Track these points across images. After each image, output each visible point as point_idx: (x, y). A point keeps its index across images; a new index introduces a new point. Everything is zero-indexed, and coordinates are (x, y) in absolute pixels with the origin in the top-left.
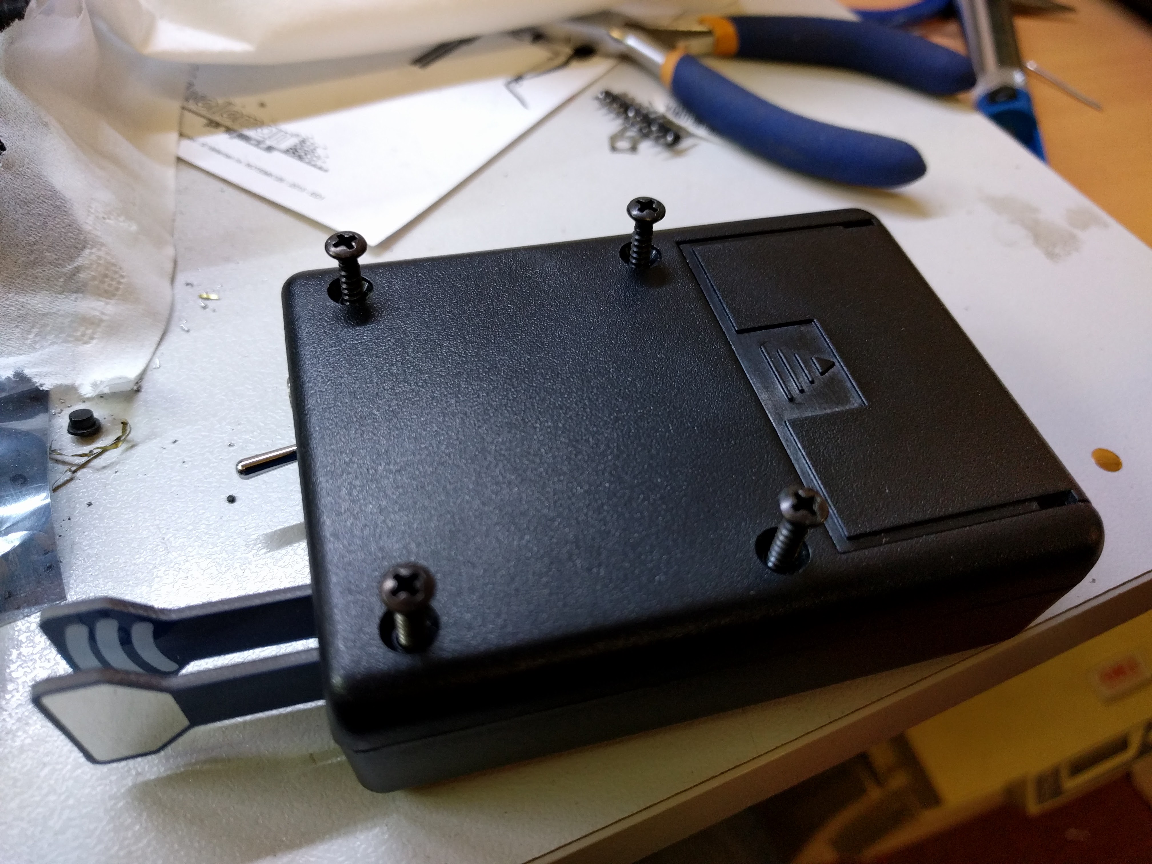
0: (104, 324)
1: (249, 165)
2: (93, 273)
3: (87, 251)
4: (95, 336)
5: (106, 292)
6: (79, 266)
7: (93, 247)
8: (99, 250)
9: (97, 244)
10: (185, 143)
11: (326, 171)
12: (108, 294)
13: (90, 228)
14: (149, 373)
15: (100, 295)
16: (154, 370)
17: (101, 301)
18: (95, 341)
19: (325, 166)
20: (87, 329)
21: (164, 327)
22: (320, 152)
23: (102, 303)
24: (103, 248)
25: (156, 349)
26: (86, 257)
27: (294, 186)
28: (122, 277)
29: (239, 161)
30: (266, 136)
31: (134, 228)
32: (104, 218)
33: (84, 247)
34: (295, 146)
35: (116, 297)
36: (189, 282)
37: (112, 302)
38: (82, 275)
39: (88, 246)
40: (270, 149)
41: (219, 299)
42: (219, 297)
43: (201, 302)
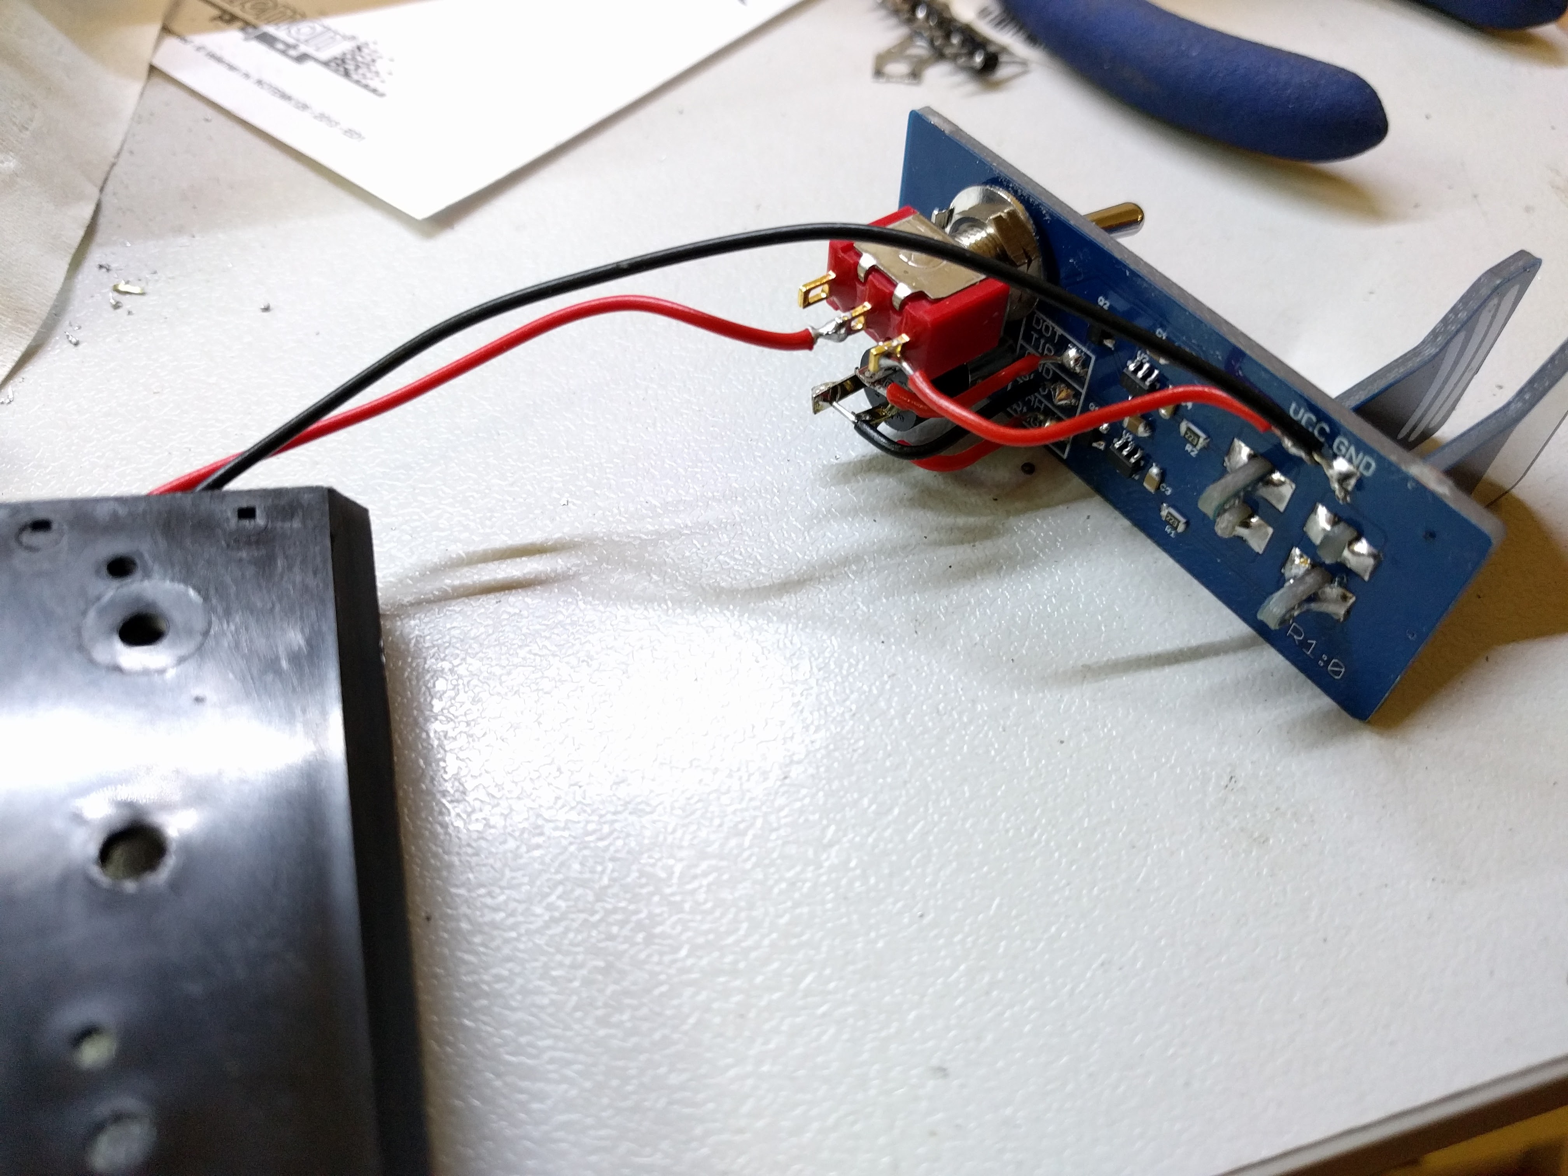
1: (260, 82)
10: (171, 43)
11: (382, 95)
16: (1, 406)
19: (381, 88)
25: (13, 370)
27: (322, 117)
29: (247, 76)
34: (344, 54)
36: (103, 263)
40: (302, 58)
41: (143, 294)
42: (143, 289)
43: (112, 297)
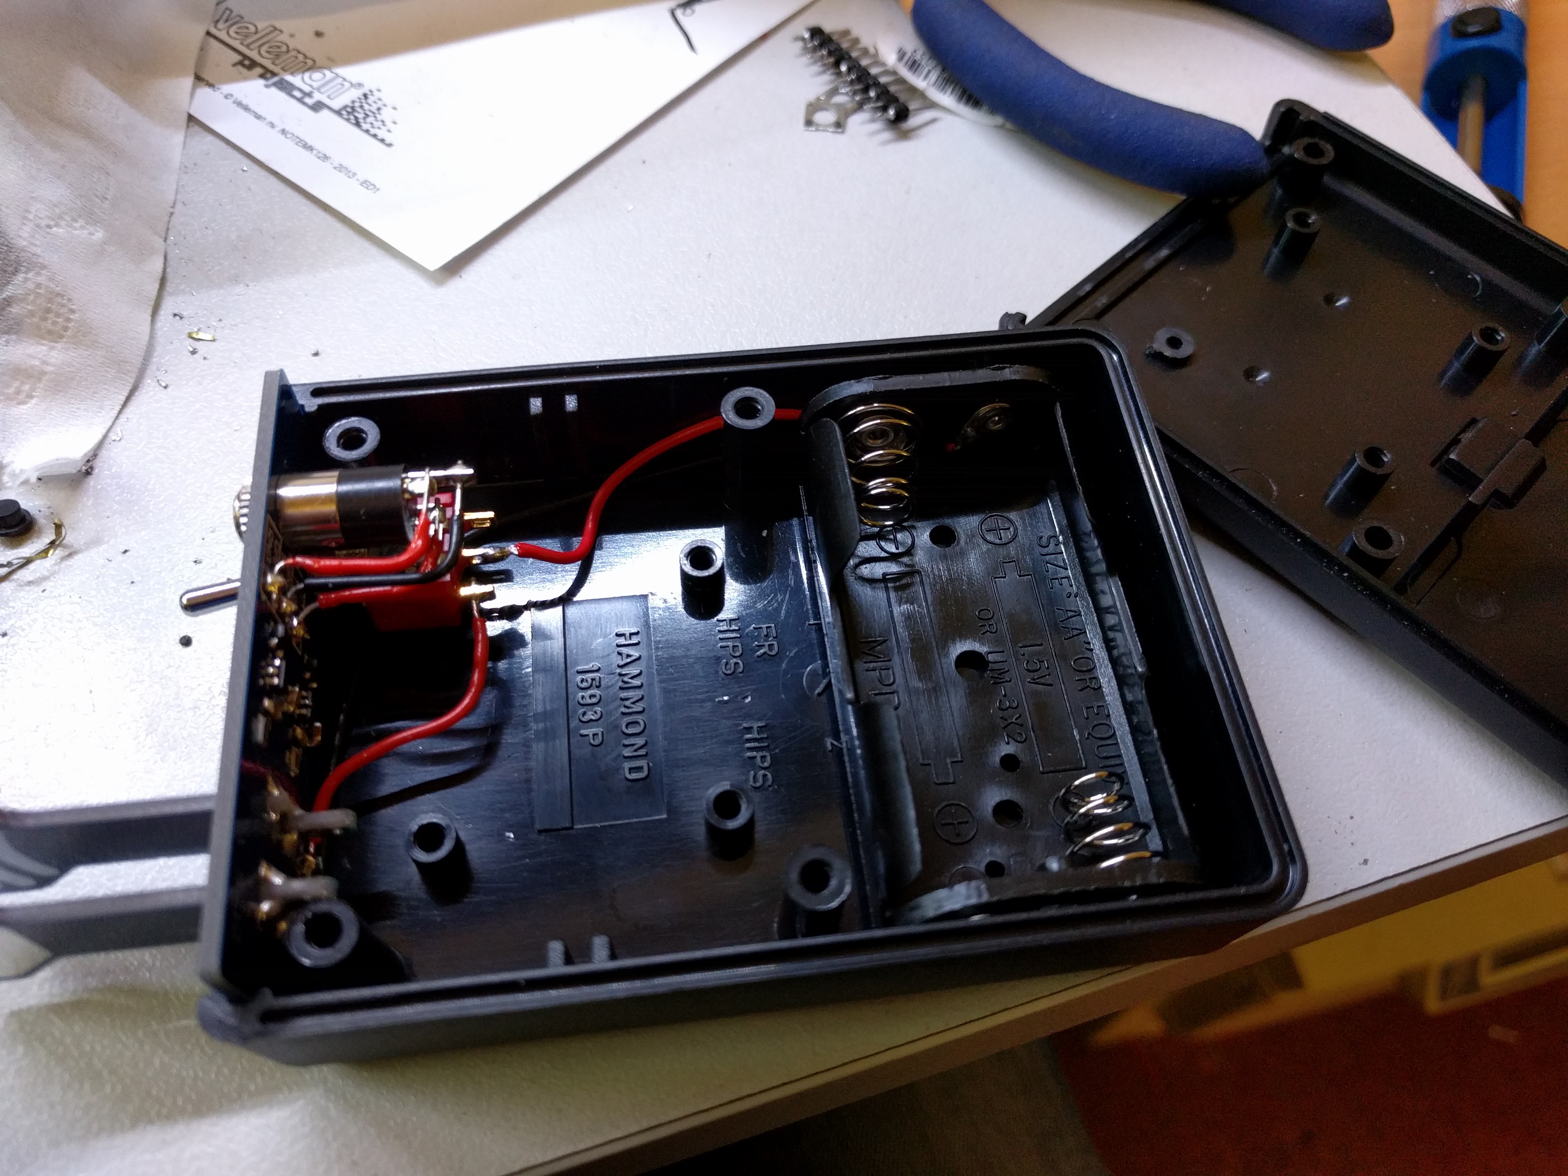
0: (46, 378)
1: (283, 132)
2: (29, 307)
3: (20, 277)
4: (34, 394)
5: (50, 332)
6: (10, 297)
7: (28, 270)
8: (38, 274)
9: (36, 266)
10: (204, 92)
11: (390, 145)
12: (54, 336)
13: (25, 243)
14: (106, 445)
15: (42, 337)
16: (112, 443)
17: (43, 345)
18: (34, 401)
20: (23, 383)
21: (132, 381)
22: (386, 114)
23: (45, 348)
24: (43, 272)
25: (120, 412)
26: (18, 286)
27: (341, 168)
28: (72, 311)
29: (272, 125)
30: (315, 85)
31: (99, 235)
32: (49, 227)
33: (16, 271)
35: (64, 340)
36: (176, 312)
37: (59, 346)
38: (15, 310)
39: (22, 268)
41: (214, 340)
42: (213, 336)
43: (189, 344)
